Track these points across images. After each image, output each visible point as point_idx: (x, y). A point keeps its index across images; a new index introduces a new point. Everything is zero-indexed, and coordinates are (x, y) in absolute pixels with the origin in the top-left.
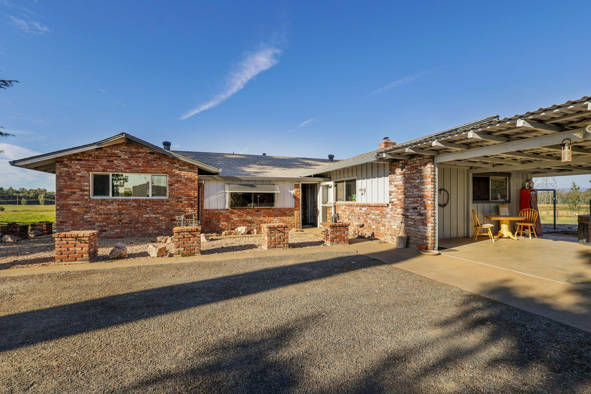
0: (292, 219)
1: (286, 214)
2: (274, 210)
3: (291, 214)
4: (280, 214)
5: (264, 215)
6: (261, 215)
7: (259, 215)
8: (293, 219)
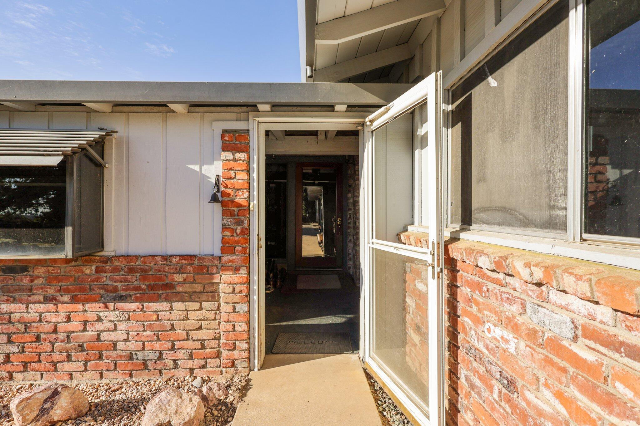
0: (203, 314)
1: (169, 286)
2: (108, 267)
3: (198, 288)
4: (137, 289)
5: (51, 291)
6: (31, 290)
7: (20, 289)
8: (211, 315)
